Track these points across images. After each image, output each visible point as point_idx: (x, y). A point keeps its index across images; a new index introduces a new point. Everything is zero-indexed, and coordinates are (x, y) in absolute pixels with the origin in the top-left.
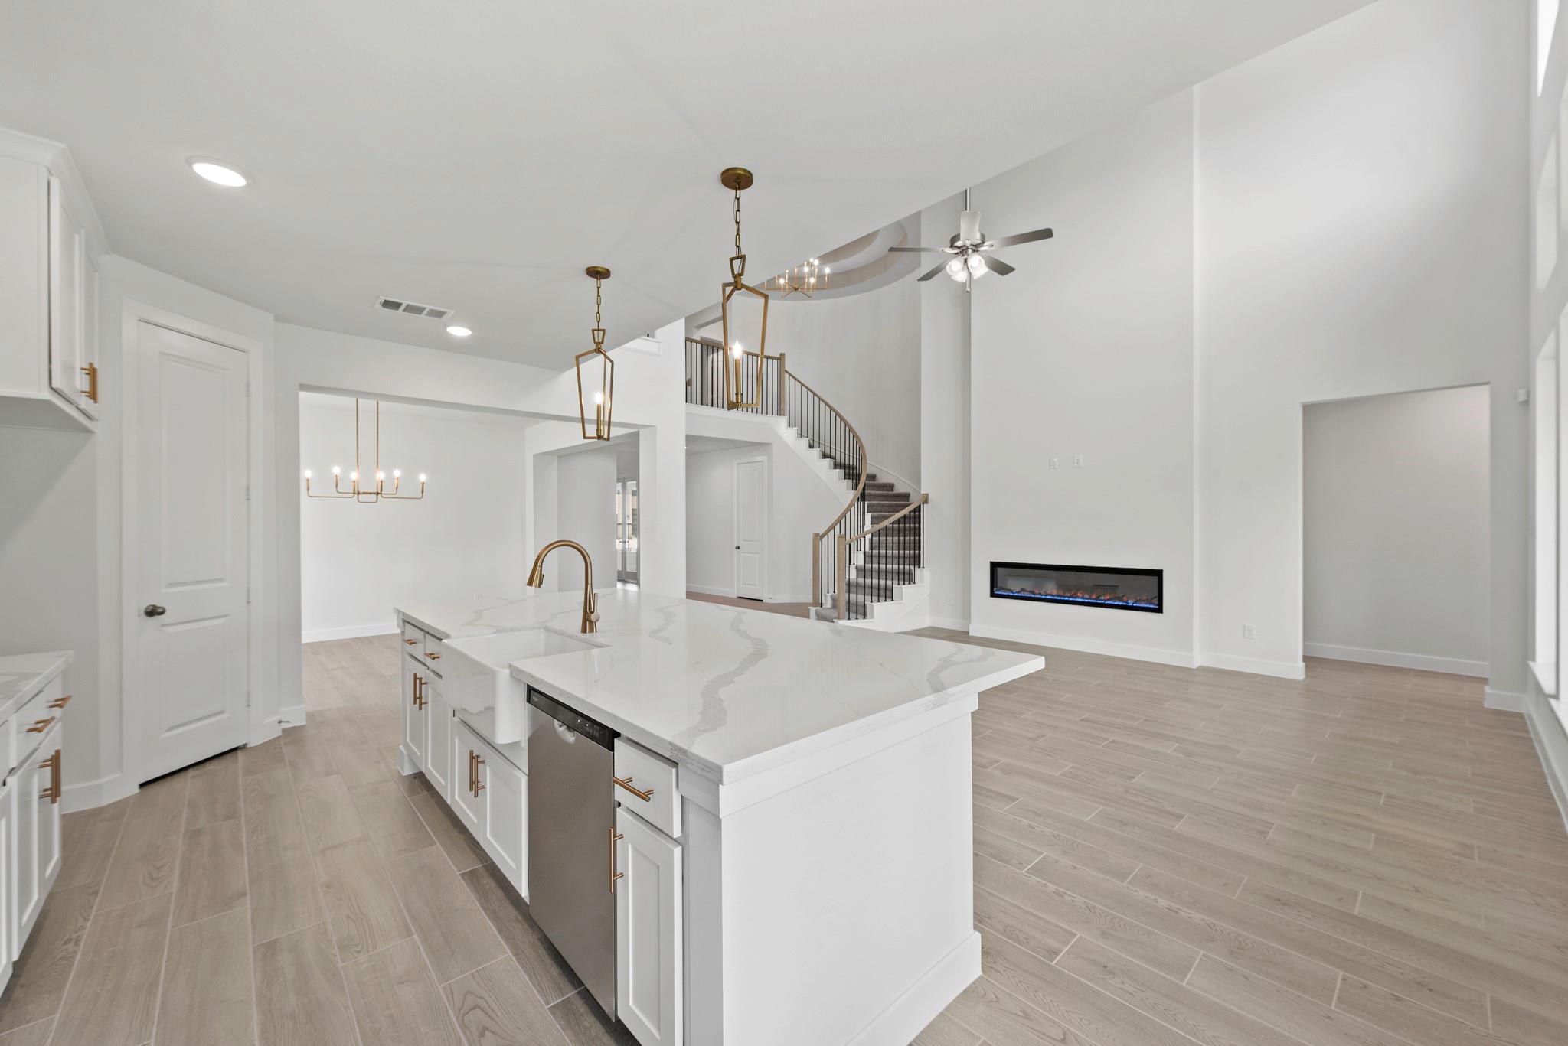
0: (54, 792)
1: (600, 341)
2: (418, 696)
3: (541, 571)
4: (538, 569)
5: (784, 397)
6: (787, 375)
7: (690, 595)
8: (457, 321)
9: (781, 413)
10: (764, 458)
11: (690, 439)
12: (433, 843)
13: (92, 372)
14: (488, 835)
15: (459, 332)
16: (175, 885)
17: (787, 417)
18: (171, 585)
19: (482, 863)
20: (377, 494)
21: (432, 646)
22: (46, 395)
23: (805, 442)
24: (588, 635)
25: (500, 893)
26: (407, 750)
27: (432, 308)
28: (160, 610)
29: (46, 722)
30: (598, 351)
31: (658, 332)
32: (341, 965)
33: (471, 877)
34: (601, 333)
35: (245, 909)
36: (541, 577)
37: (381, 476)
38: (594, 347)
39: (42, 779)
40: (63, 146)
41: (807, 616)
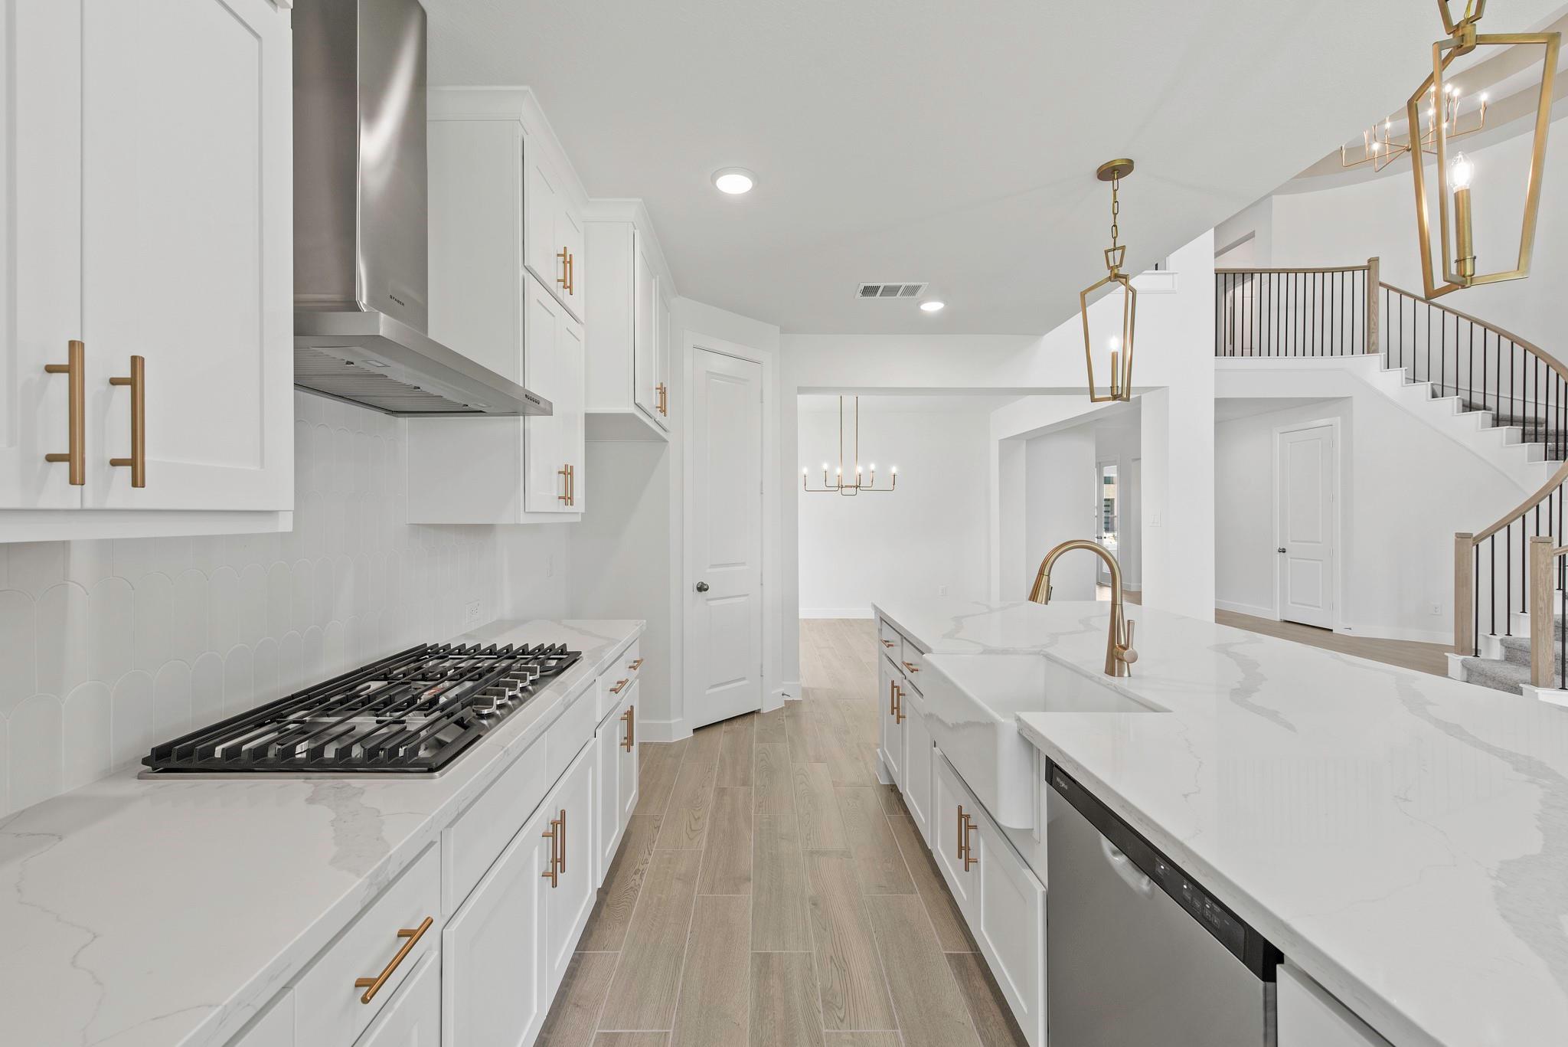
0: (629, 740)
1: (1118, 263)
2: (895, 706)
3: (1049, 581)
4: (1045, 578)
5: (1376, 324)
6: (1383, 291)
7: (1223, 617)
8: (930, 296)
9: (1369, 348)
10: (1337, 420)
11: (1218, 402)
12: (912, 892)
13: (663, 391)
14: (982, 929)
15: (932, 307)
16: (704, 844)
17: (1383, 354)
18: (713, 566)
19: (972, 950)
20: (857, 487)
21: (910, 655)
22: (631, 409)
23: (1424, 389)
24: (1115, 680)
25: (1000, 1018)
26: (883, 757)
27: (908, 284)
28: (705, 587)
29: (622, 683)
30: (1117, 277)
31: (1173, 260)
32: (824, 1030)
33: (957, 960)
34: (1118, 253)
35: (747, 896)
36: (1049, 590)
37: (859, 469)
38: (1108, 273)
39: (620, 732)
40: (640, 200)
41: (1442, 671)
